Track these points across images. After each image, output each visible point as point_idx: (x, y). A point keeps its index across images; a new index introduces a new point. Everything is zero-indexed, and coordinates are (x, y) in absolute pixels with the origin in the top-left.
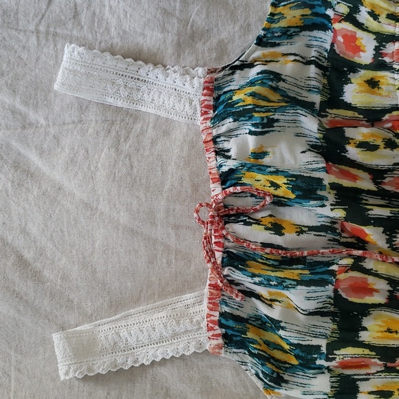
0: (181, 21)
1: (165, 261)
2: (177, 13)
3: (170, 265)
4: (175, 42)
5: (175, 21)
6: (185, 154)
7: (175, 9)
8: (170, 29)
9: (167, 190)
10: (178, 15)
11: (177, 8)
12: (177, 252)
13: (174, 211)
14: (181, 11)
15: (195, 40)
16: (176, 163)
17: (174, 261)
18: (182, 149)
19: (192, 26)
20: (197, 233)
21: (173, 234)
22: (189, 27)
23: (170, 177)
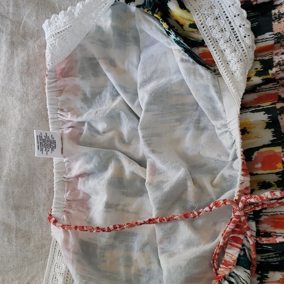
0: (14, 22)
1: (6, 239)
2: (11, 16)
3: (11, 243)
4: (8, 40)
5: (9, 23)
6: (20, 141)
7: (8, 13)
8: (4, 30)
9: (6, 174)
10: (11, 18)
11: (11, 11)
12: (18, 230)
13: (13, 193)
14: (14, 14)
15: (27, 38)
16: (13, 150)
17: (14, 239)
18: (17, 137)
19: (24, 27)
20: (36, 213)
21: (13, 215)
22: (21, 28)
23: (7, 162)
